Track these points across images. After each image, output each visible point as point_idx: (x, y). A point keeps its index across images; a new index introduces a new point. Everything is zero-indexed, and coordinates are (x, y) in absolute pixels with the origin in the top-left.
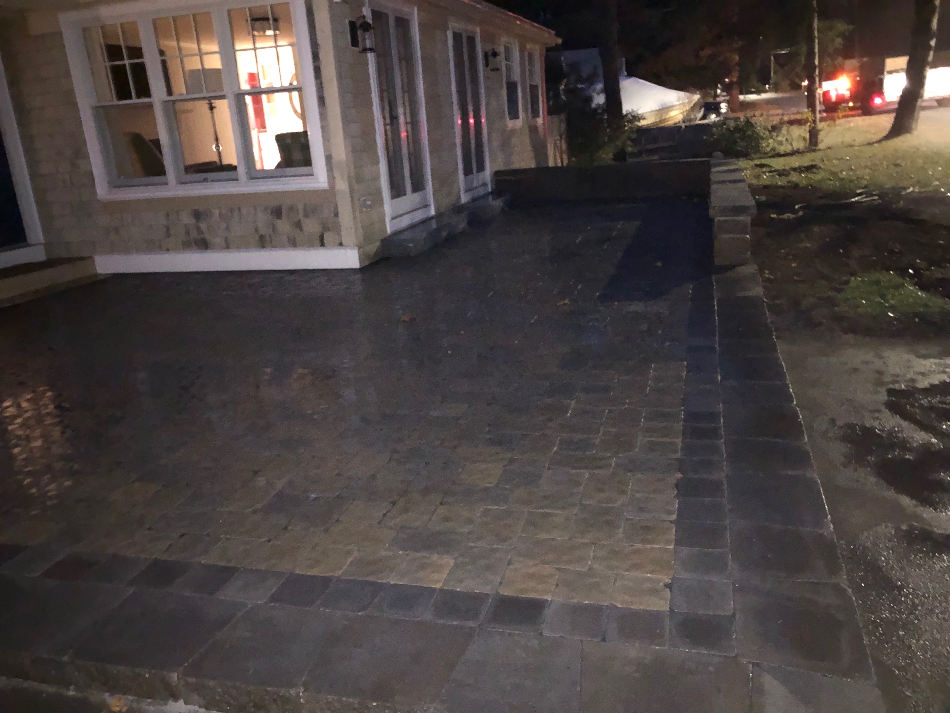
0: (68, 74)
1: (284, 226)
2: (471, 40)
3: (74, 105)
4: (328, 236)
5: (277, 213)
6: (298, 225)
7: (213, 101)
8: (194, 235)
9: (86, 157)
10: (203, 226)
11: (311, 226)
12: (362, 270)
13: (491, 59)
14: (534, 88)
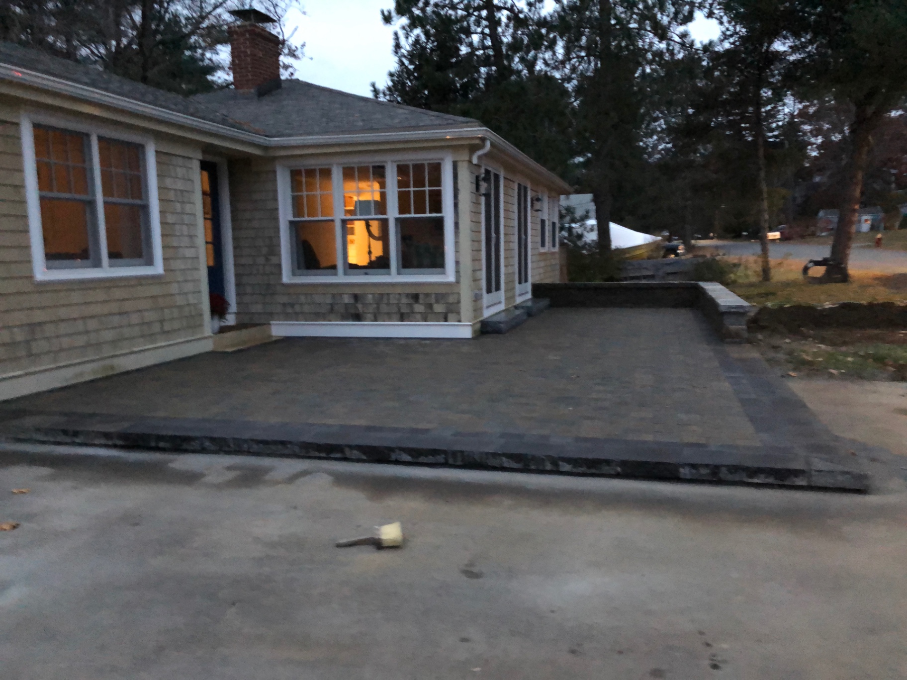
0: (276, 199)
1: (419, 308)
2: (525, 188)
3: (276, 219)
4: (450, 316)
5: (416, 297)
6: (430, 306)
7: (370, 221)
8: (353, 311)
9: (279, 255)
10: (360, 306)
11: (439, 308)
12: (473, 338)
13: (535, 202)
14: (554, 224)
